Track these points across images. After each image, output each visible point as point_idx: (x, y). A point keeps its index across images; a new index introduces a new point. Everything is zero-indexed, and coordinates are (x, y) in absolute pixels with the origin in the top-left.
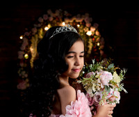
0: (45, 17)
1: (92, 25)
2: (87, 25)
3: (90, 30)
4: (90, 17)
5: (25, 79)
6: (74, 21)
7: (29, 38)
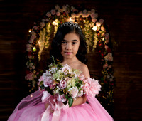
0: (53, 12)
1: (98, 21)
2: (93, 21)
3: (95, 25)
4: (96, 12)
5: (33, 70)
6: (81, 16)
7: (37, 32)
